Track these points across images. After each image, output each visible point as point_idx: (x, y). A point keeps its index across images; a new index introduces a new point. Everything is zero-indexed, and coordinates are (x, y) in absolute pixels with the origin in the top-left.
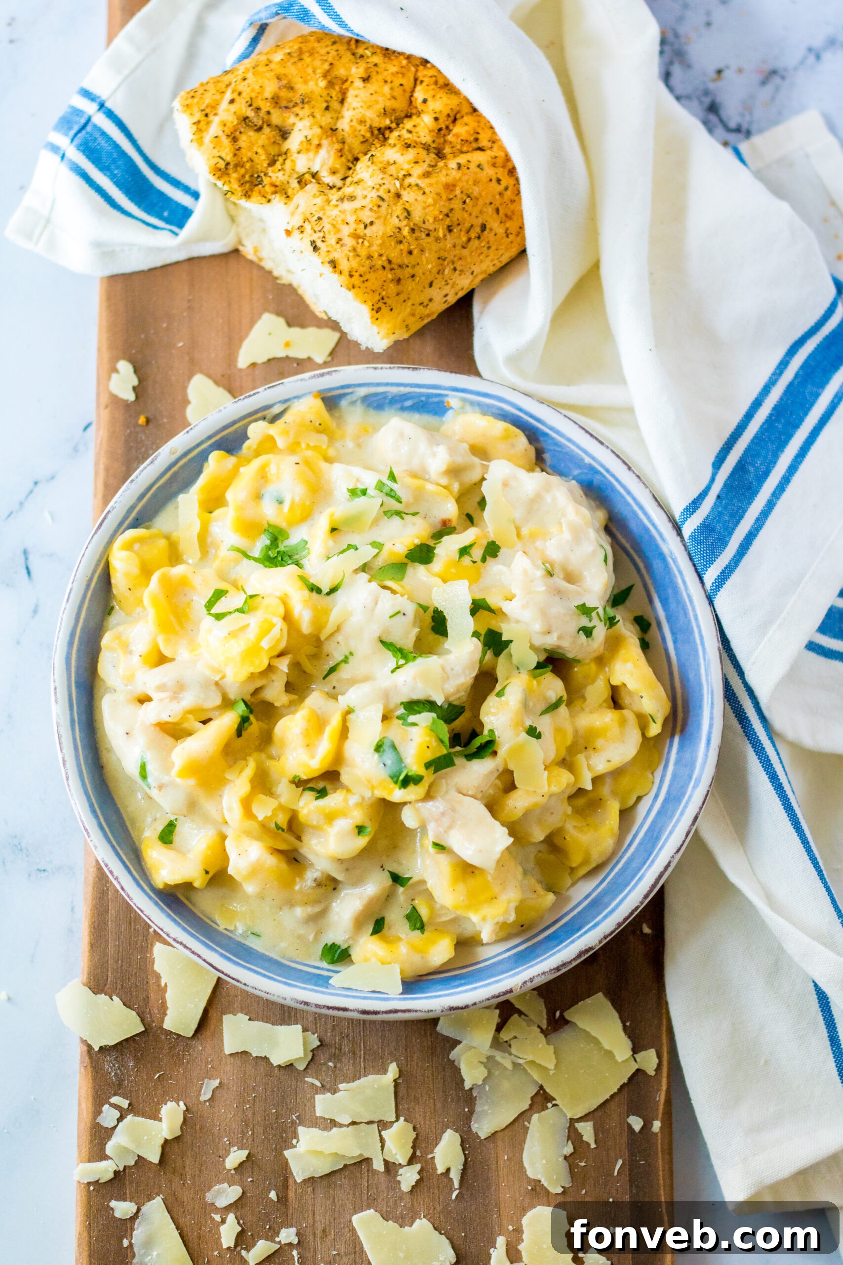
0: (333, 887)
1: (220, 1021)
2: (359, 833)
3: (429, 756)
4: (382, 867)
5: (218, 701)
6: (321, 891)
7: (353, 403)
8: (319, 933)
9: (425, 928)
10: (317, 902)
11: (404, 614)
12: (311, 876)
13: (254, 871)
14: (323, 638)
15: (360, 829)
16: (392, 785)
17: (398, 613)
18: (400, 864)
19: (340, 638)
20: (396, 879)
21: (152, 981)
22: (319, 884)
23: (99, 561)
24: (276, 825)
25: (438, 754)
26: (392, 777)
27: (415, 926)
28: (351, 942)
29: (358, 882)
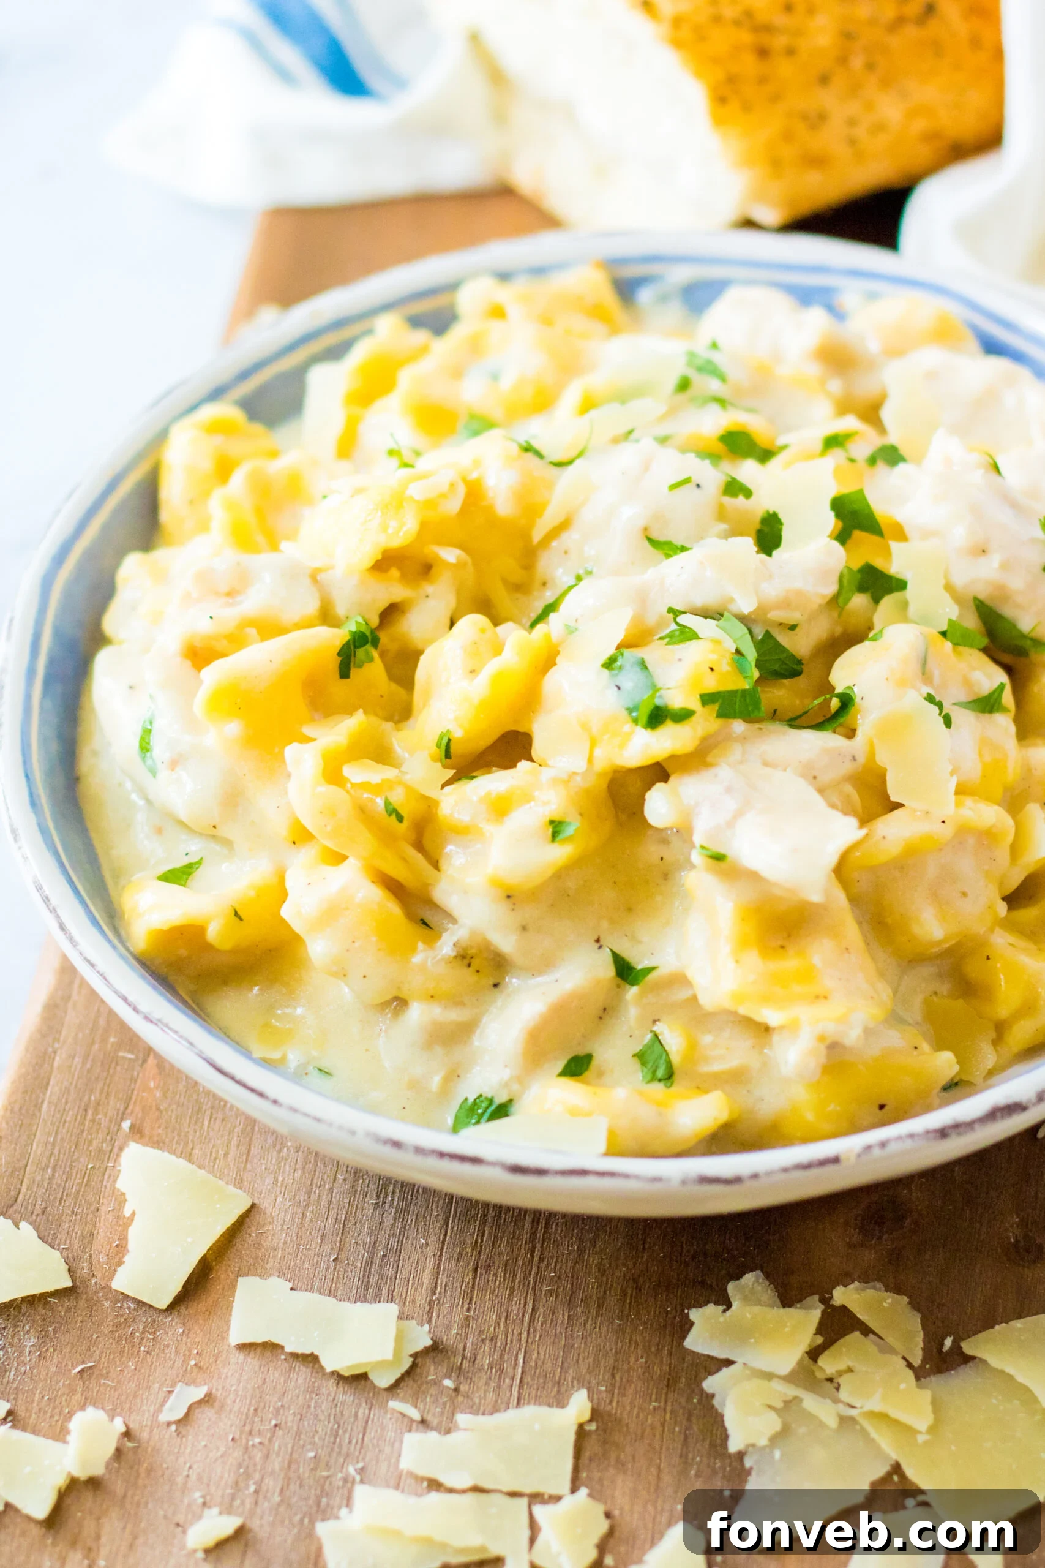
0: (492, 981)
1: (233, 1287)
2: (555, 835)
3: (712, 685)
4: (598, 941)
6: (468, 975)
8: (453, 1076)
9: (675, 1077)
10: (455, 1001)
11: (698, 486)
12: (446, 946)
13: (331, 913)
14: (537, 536)
15: (556, 828)
16: (628, 727)
17: (687, 481)
18: (634, 939)
19: (569, 538)
20: (625, 971)
22: (464, 957)
24: (387, 803)
25: (730, 686)
26: (630, 710)
27: (654, 1072)
28: (515, 1087)
29: (544, 965)
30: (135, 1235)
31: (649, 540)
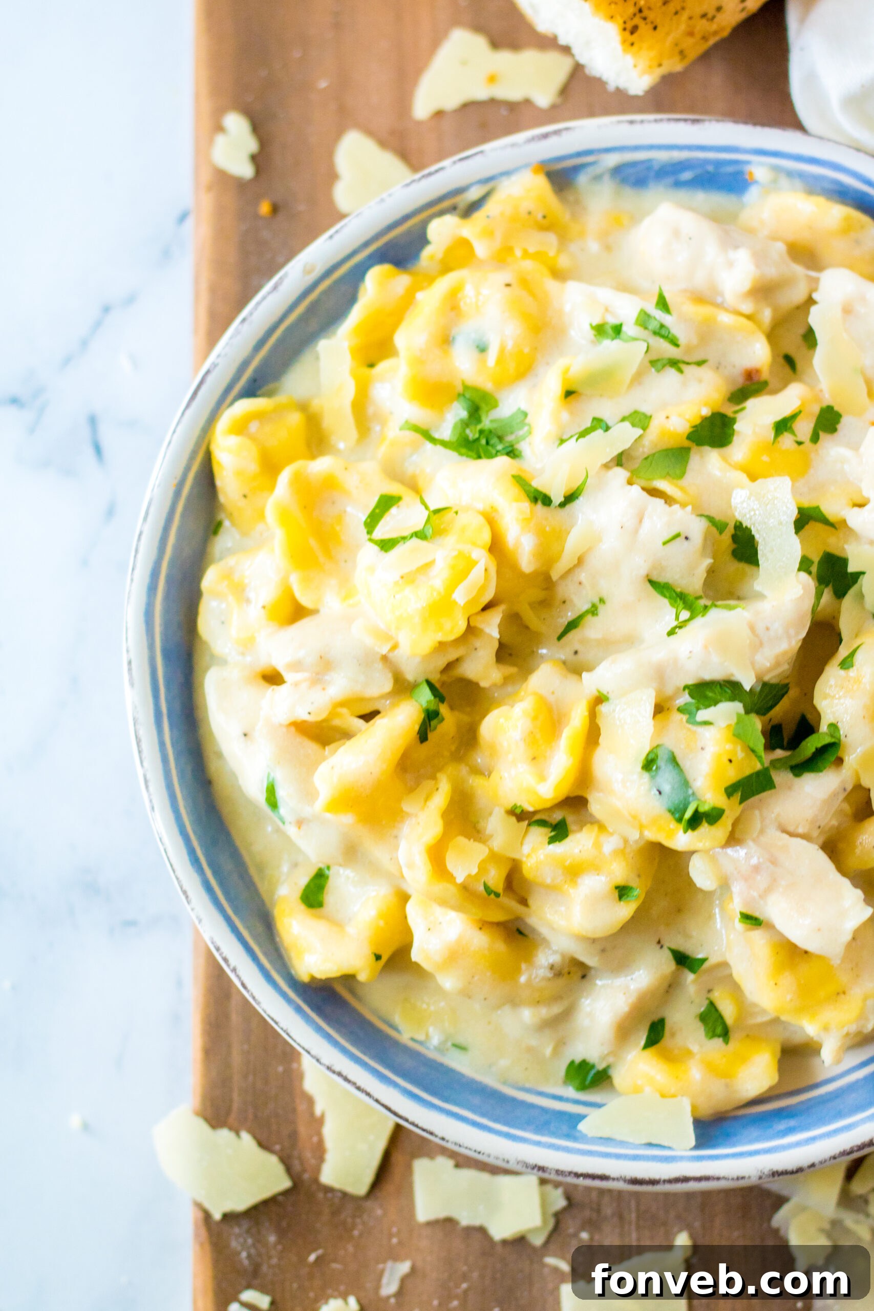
0: (580, 974)
1: (408, 1170)
2: (621, 897)
3: (733, 775)
4: (659, 942)
5: (387, 685)
6: (561, 982)
7: (597, 178)
8: (560, 1045)
9: (731, 1034)
10: (557, 998)
11: (687, 538)
12: (545, 959)
13: (453, 956)
14: (555, 576)
15: (622, 891)
16: (673, 825)
17: (678, 536)
18: (688, 936)
19: (583, 576)
20: (682, 960)
21: (302, 1107)
22: (558, 972)
23: (194, 453)
24: (486, 887)
25: (748, 772)
26: (672, 812)
27: (714, 1031)
28: (611, 1060)
29: (621, 966)
30: (329, 1131)
31: (651, 582)
